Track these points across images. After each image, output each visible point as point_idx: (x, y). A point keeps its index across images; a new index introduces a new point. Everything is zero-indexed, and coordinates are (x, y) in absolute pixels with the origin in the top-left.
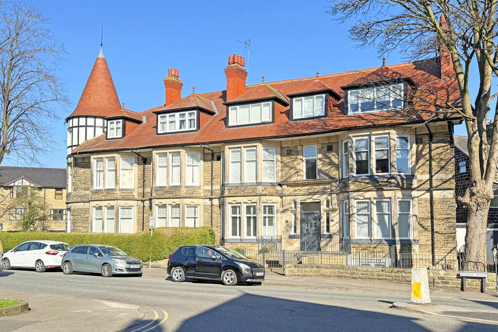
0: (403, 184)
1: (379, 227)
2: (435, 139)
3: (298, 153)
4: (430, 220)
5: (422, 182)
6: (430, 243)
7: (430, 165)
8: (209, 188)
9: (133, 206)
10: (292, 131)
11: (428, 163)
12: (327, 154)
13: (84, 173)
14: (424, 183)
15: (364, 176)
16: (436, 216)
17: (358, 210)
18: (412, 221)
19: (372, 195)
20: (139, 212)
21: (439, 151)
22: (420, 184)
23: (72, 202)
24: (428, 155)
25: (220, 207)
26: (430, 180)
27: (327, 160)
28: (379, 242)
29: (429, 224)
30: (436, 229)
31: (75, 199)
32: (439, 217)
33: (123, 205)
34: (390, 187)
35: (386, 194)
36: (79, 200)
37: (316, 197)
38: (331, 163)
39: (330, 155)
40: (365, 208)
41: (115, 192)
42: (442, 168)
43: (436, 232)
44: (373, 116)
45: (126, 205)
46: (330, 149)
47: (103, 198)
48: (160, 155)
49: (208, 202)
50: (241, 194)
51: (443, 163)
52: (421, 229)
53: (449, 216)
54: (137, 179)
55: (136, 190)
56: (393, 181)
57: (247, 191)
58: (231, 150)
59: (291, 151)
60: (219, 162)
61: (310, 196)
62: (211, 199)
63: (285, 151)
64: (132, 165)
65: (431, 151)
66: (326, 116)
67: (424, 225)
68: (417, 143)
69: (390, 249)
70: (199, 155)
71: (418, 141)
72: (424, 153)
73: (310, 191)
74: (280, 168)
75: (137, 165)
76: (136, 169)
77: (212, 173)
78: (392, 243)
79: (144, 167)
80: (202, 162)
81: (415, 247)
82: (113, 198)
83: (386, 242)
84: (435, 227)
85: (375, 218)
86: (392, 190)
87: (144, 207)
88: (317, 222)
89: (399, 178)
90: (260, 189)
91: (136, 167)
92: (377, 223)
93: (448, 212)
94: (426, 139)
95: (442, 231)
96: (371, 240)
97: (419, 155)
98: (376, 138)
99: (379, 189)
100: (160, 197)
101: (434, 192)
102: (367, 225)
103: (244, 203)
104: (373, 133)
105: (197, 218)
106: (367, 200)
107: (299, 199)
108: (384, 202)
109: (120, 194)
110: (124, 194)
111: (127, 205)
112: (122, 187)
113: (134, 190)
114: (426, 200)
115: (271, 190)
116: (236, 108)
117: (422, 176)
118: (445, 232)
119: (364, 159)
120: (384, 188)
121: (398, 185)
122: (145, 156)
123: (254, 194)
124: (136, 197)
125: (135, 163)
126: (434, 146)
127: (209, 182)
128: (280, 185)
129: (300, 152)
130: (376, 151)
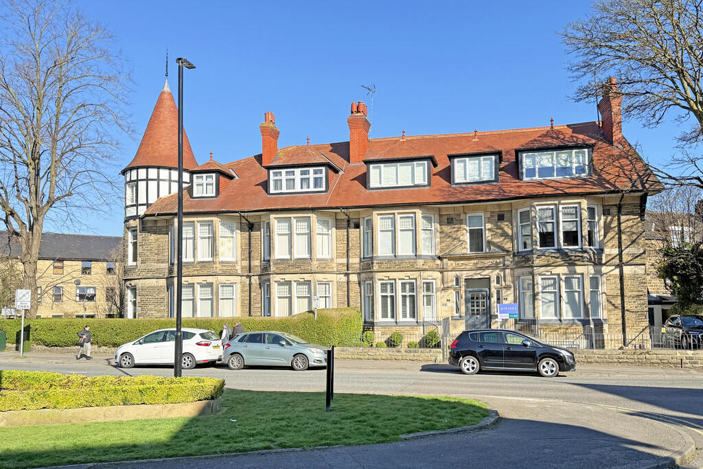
0: (595, 259)
1: (568, 306)
2: (623, 210)
3: (461, 222)
4: (620, 298)
5: (611, 257)
6: (620, 322)
7: (620, 238)
8: (344, 261)
9: (235, 283)
10: (463, 197)
11: (617, 236)
12: (499, 224)
13: (157, 240)
14: (613, 259)
15: (551, 249)
16: (627, 293)
17: (544, 287)
18: (602, 299)
19: (563, 270)
20: (242, 291)
21: (630, 223)
22: (609, 259)
23: (139, 277)
24: (617, 229)
25: (359, 283)
26: (620, 254)
27: (500, 231)
28: (572, 322)
29: (619, 302)
30: (627, 307)
31: (143, 274)
32: (630, 294)
33: (225, 281)
34: (583, 261)
35: (579, 269)
36: (149, 275)
37: (486, 272)
38: (505, 235)
39: (503, 226)
40: (551, 285)
41: (215, 266)
42: (633, 242)
43: (628, 310)
44: (558, 184)
45: (227, 282)
46: (501, 218)
47: (196, 273)
48: (279, 220)
49: (344, 279)
50: (396, 269)
51: (635, 237)
52: (611, 307)
53: (640, 293)
54: (239, 249)
55: (239, 263)
56: (585, 255)
57: (404, 265)
58: (379, 217)
59: (452, 219)
60: (358, 230)
61: (479, 272)
62: (347, 275)
63: (445, 219)
64: (232, 231)
65: (619, 224)
66: (496, 180)
67: (613, 302)
68: (604, 215)
69: (584, 329)
70: (331, 222)
71: (606, 212)
72: (613, 226)
73: (479, 266)
74: (438, 240)
75: (239, 232)
76: (239, 237)
77: (348, 244)
78: (585, 323)
79: (250, 234)
80: (334, 229)
81: (606, 327)
82: (211, 273)
83: (579, 323)
84: (625, 305)
85: (564, 295)
86: (585, 265)
87: (250, 284)
88: (485, 300)
89: (591, 253)
90: (420, 262)
91: (238, 234)
92: (567, 301)
93: (639, 289)
94: (614, 210)
95: (634, 309)
96: (560, 320)
97: (607, 228)
98: (563, 208)
99: (571, 264)
100: (282, 272)
101: (624, 268)
102: (553, 303)
103: (399, 279)
104: (562, 202)
105: (328, 297)
106: (554, 277)
107: (465, 275)
108: (573, 278)
109: (220, 268)
110: (225, 268)
111: (229, 282)
112: (221, 258)
113: (237, 263)
114: (615, 276)
115: (431, 264)
116: (380, 166)
117: (611, 251)
118: (636, 310)
119: (550, 230)
120: (576, 262)
121: (590, 260)
122: (251, 220)
123: (413, 269)
124: (239, 272)
125: (238, 229)
126: (623, 218)
127: (344, 254)
128: (439, 258)
129: (464, 221)
130: (563, 222)
